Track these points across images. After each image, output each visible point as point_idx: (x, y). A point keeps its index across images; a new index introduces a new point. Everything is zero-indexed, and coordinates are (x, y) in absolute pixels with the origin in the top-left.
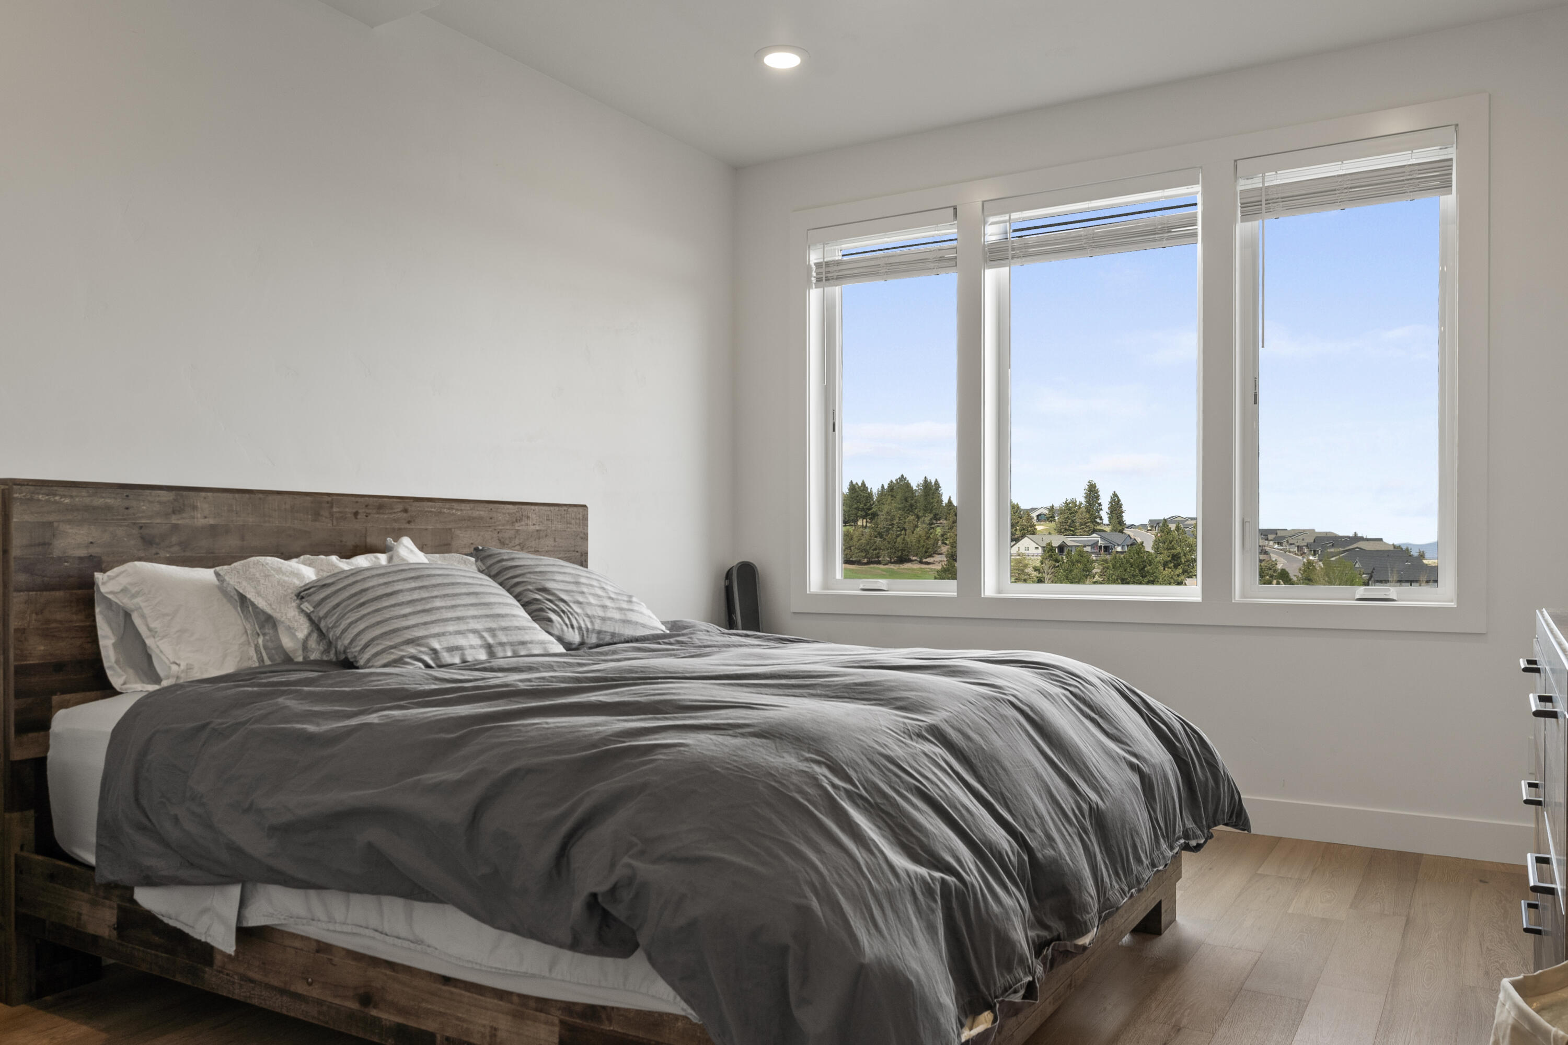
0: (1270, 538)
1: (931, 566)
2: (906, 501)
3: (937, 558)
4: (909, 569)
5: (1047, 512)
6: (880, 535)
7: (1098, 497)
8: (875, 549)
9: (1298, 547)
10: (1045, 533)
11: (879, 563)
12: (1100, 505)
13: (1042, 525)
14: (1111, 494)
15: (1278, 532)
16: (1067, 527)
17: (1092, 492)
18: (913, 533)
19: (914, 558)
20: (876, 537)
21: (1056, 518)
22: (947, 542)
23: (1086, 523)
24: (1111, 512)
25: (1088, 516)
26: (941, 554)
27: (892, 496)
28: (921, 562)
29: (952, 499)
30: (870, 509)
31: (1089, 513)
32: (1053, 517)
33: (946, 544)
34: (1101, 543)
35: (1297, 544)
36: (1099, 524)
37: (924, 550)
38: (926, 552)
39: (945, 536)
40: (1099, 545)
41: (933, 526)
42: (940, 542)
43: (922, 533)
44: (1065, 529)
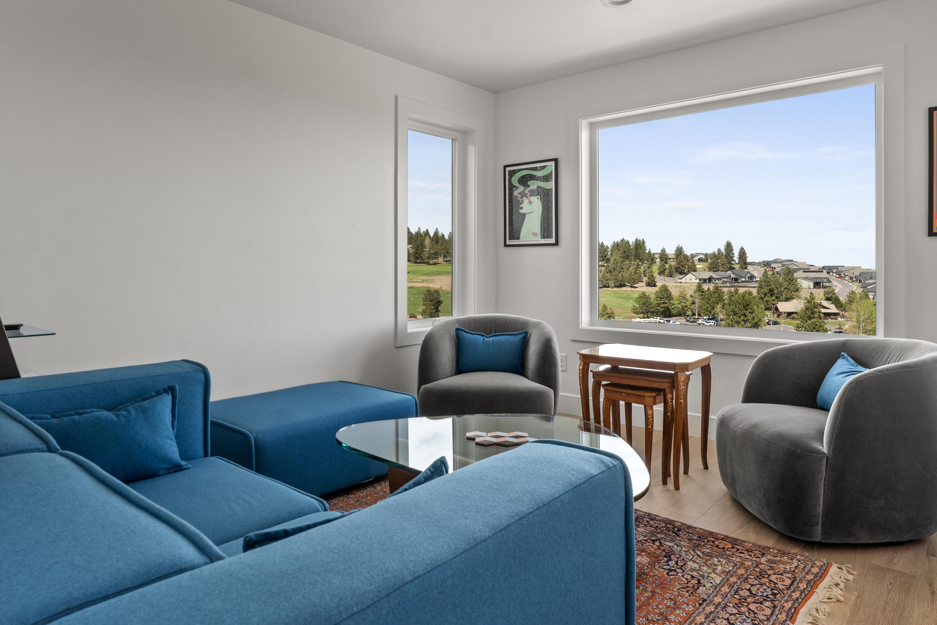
0: (834, 272)
1: (637, 289)
2: (625, 253)
3: (641, 284)
4: (625, 291)
5: (703, 257)
6: (610, 271)
7: (732, 250)
8: (607, 280)
9: (850, 277)
10: (702, 269)
11: (608, 287)
12: (733, 254)
13: (700, 265)
14: (740, 248)
15: (839, 268)
16: (714, 266)
17: (729, 246)
18: (628, 270)
19: (628, 284)
20: (608, 273)
21: (709, 260)
22: (647, 275)
23: (725, 264)
24: (740, 258)
25: (726, 260)
26: (642, 282)
27: (618, 249)
28: (632, 287)
29: (651, 250)
30: (606, 257)
31: (727, 258)
32: (707, 260)
33: (646, 276)
34: (733, 276)
35: (849, 276)
36: (733, 264)
37: (633, 280)
38: (634, 282)
39: (646, 272)
40: (731, 277)
41: (639, 266)
42: (643, 275)
43: (633, 271)
44: (713, 267)
